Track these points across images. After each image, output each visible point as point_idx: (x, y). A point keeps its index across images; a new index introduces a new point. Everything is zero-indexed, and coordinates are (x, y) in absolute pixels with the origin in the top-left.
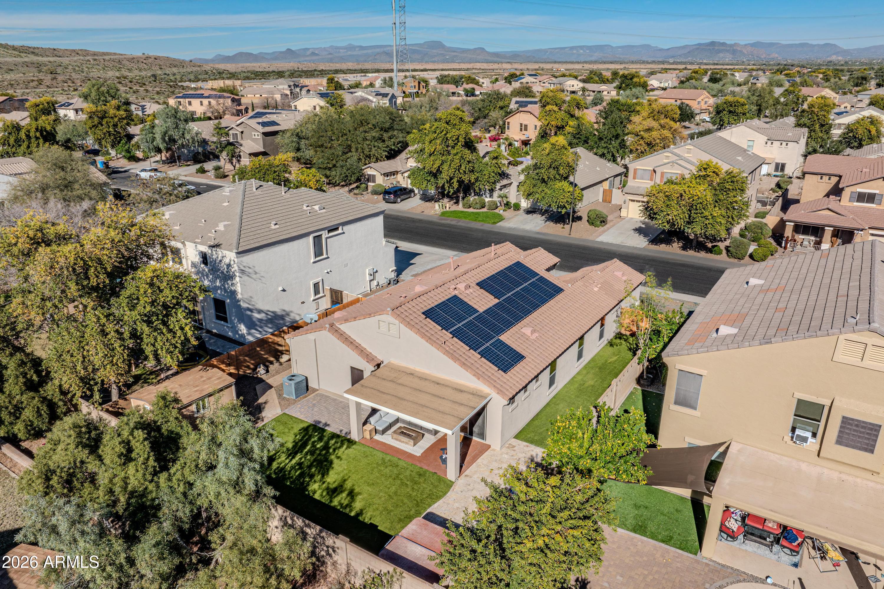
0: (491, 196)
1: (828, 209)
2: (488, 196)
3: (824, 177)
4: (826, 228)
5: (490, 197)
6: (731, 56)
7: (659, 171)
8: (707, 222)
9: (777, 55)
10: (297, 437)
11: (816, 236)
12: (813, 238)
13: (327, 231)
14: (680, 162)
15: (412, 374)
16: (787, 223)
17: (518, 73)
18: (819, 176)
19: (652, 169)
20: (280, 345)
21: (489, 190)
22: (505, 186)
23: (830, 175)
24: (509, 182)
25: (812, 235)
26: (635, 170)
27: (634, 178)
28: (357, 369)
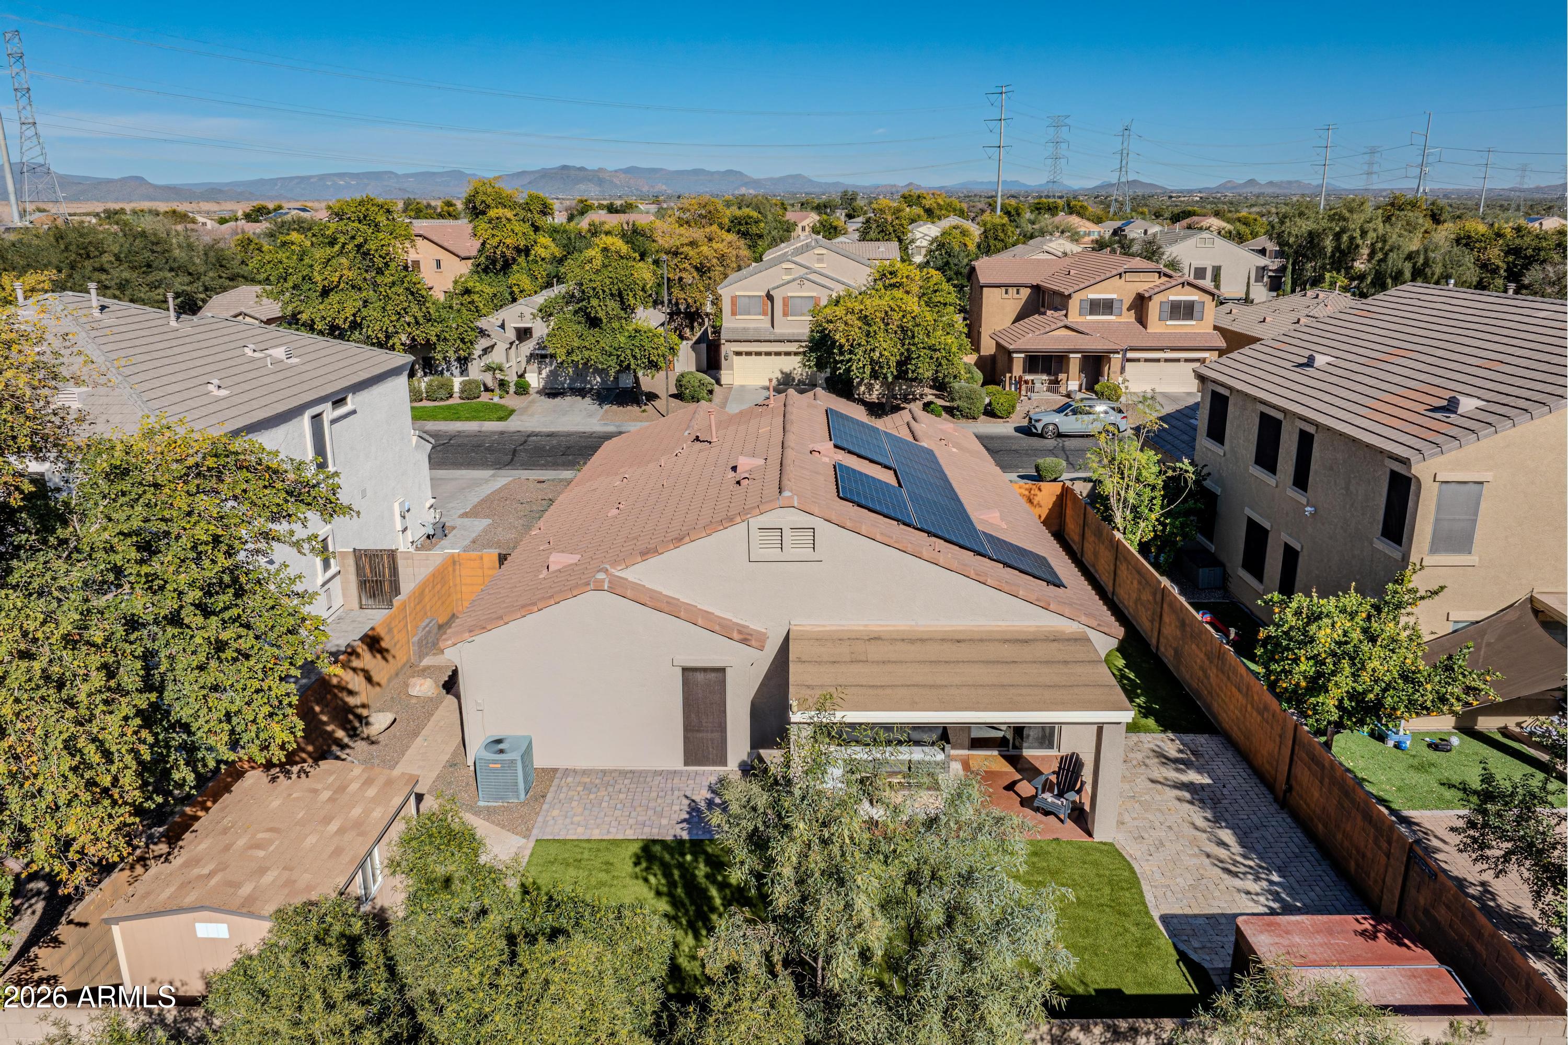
0: (463, 372)
1: (1066, 327)
2: (457, 372)
3: (1010, 289)
4: (1071, 355)
5: (462, 374)
6: (598, 189)
7: (778, 295)
8: (938, 354)
9: (664, 187)
10: (652, 879)
11: (1049, 374)
12: (1045, 377)
13: (329, 404)
14: (811, 276)
15: (876, 639)
16: (1015, 355)
17: (271, 206)
18: (1004, 289)
19: (763, 294)
20: (351, 693)
21: (459, 359)
22: (486, 351)
23: (1018, 286)
24: (491, 343)
25: (1042, 372)
26: (734, 300)
27: (734, 313)
28: (705, 670)
